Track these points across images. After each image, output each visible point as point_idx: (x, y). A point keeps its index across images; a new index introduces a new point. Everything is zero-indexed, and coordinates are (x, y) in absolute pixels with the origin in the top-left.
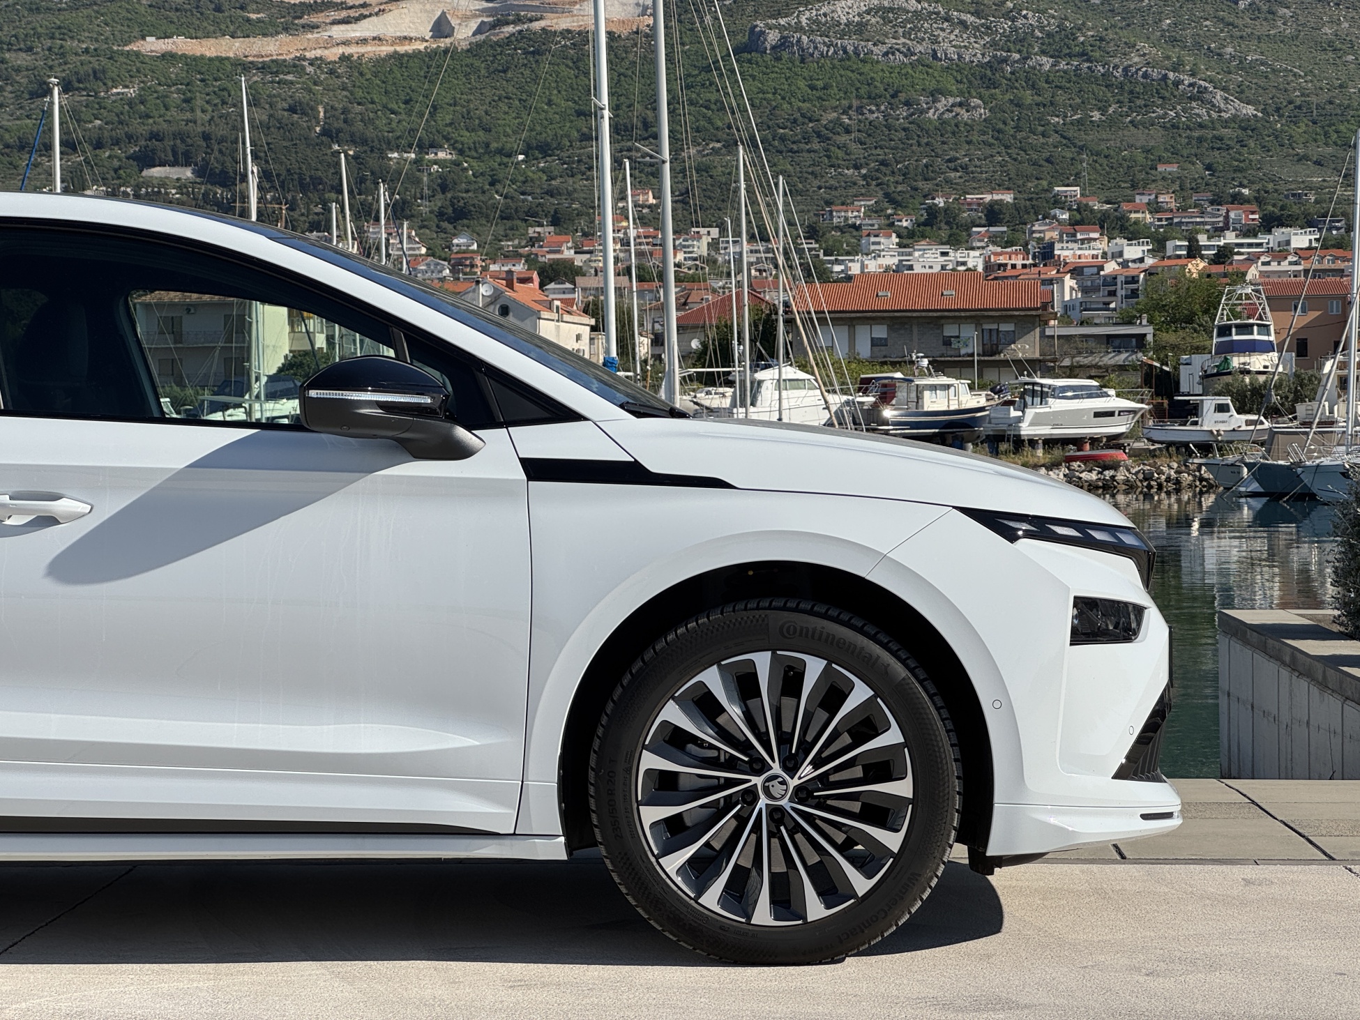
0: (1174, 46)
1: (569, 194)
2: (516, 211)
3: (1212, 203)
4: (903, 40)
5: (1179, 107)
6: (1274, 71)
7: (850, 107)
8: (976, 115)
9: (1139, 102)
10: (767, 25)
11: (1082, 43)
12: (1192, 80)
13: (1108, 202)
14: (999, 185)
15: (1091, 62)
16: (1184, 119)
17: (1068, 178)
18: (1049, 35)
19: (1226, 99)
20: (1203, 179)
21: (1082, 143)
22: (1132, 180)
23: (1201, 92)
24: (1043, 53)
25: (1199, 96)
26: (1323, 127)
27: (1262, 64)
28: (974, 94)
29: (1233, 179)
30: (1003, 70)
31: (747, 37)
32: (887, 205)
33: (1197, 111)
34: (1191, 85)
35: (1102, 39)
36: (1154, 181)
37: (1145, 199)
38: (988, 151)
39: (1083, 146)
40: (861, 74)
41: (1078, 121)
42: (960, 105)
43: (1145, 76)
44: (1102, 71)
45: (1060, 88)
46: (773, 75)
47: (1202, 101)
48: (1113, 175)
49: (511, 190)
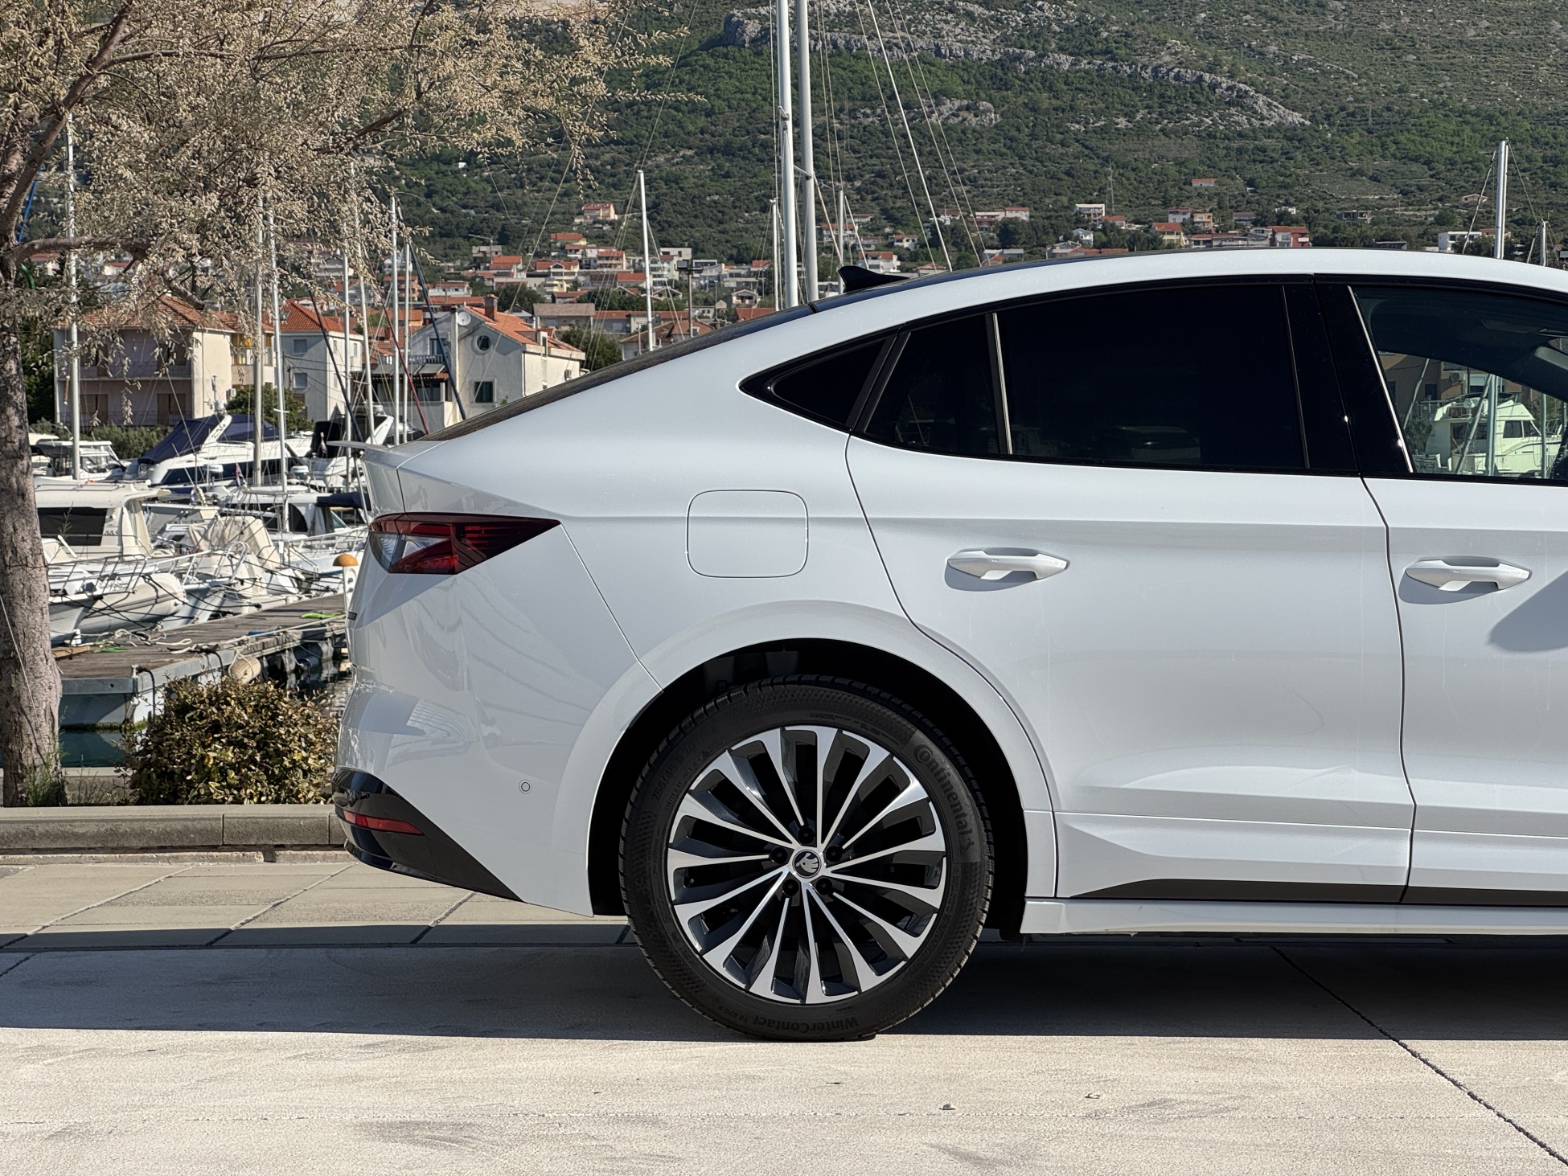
0: (1209, 44)
1: (518, 207)
2: (458, 227)
3: (1255, 223)
4: (899, 34)
5: (1215, 114)
6: (1323, 72)
7: (841, 110)
8: (986, 121)
9: (1170, 108)
10: (745, 14)
11: (1106, 39)
12: (1230, 83)
13: (1137, 222)
14: (1013, 202)
15: (1116, 61)
16: (1221, 128)
17: (1091, 194)
18: (1068, 29)
19: (1269, 105)
20: (1243, 196)
21: (1106, 154)
22: (1164, 197)
23: (1241, 97)
24: (1062, 50)
25: (1239, 101)
26: (1379, 137)
27: (1310, 65)
28: (983, 95)
29: (1278, 196)
30: (1015, 69)
31: (722, 28)
32: (884, 222)
33: (1236, 118)
34: (1229, 88)
35: (1128, 35)
36: (1188, 197)
37: (1179, 219)
38: (1000, 162)
39: (1108, 157)
40: (853, 72)
41: (1102, 128)
42: (968, 108)
43: (1178, 77)
44: (1129, 71)
45: (1081, 90)
46: (753, 73)
47: (1242, 107)
48: (1143, 191)
49: (450, 203)
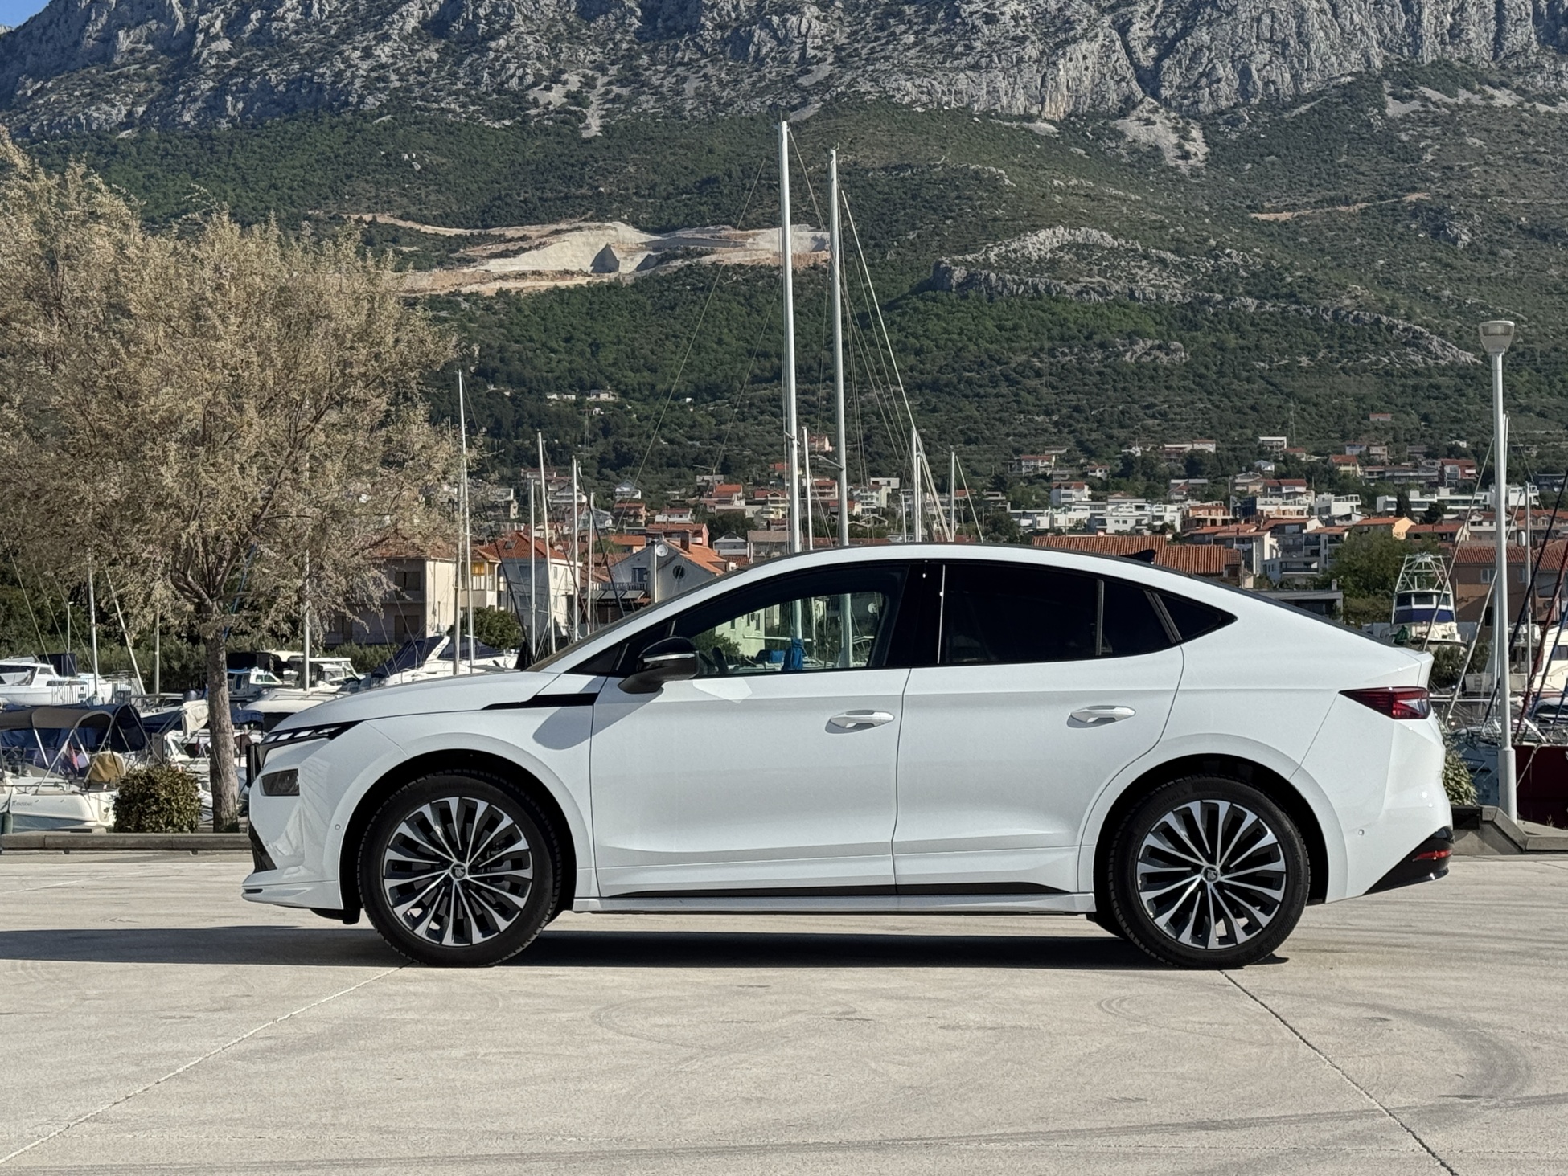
0: (1387, 289)
1: (740, 440)
2: (684, 457)
3: (1427, 455)
4: (1098, 278)
5: (1392, 353)
6: (1494, 315)
7: (1041, 349)
8: (1177, 359)
9: (1351, 347)
10: (953, 261)
11: (1290, 284)
12: (1407, 324)
13: (1316, 454)
14: (1200, 434)
15: (1299, 304)
16: (1398, 366)
17: (1274, 427)
18: (1254, 275)
19: (1443, 345)
20: (1418, 430)
21: (1289, 390)
22: (1342, 431)
23: (1416, 338)
24: (1249, 293)
25: (1415, 341)
26: (1547, 376)
27: (1483, 308)
29: (1451, 431)
30: (1204, 311)
31: (931, 274)
32: (1079, 453)
33: (1412, 358)
34: (1405, 330)
35: (1311, 280)
36: (1365, 431)
37: (1356, 451)
39: (1291, 393)
40: (1053, 314)
41: (1285, 366)
42: (1159, 348)
43: (1357, 319)
44: (1311, 313)
45: (1266, 331)
46: (960, 315)
47: (1418, 347)
48: (1323, 425)
49: (678, 435)
